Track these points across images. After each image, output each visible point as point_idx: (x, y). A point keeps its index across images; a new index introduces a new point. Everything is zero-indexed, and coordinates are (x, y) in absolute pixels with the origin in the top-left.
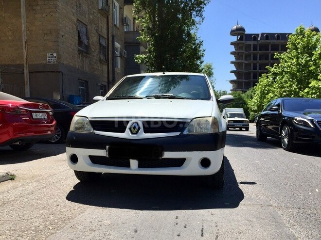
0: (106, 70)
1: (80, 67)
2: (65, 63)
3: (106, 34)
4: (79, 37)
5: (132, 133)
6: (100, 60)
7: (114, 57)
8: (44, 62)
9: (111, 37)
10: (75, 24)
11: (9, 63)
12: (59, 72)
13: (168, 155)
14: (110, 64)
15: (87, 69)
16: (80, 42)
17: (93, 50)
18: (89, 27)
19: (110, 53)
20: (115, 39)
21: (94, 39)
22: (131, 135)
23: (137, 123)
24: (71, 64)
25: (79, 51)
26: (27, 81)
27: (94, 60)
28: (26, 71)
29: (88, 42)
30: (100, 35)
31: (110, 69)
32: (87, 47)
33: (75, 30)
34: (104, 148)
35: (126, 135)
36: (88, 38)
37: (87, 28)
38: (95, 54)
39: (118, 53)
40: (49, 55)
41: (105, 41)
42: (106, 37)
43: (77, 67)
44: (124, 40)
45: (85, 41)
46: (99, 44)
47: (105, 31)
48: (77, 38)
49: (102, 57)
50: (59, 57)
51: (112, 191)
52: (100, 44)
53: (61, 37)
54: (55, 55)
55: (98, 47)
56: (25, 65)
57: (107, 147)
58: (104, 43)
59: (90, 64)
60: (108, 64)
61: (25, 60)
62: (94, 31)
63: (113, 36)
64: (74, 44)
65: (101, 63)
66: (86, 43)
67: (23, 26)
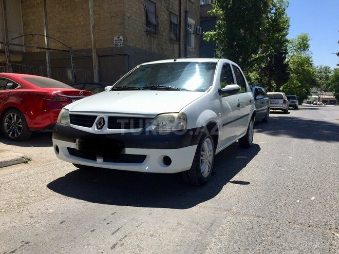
0: (178, 50)
1: (147, 49)
2: (132, 45)
3: (178, 10)
4: (147, 17)
5: (98, 128)
6: (171, 39)
7: (187, 34)
8: (111, 46)
9: (184, 13)
10: (142, 3)
11: (82, 48)
12: (125, 55)
13: (129, 151)
14: (181, 43)
15: (156, 50)
16: (148, 23)
17: (163, 29)
18: (158, 5)
19: (182, 30)
20: (189, 14)
21: (164, 17)
22: (96, 129)
23: (103, 118)
24: (138, 46)
25: (147, 31)
26: (95, 66)
27: (164, 40)
28: (94, 55)
29: (157, 21)
30: (170, 13)
31: (181, 48)
32: (156, 26)
33: (143, 10)
34: (75, 141)
35: (93, 130)
36: (156, 17)
37: (155, 7)
38: (164, 34)
39: (191, 30)
40: (116, 38)
41: (176, 19)
42: (177, 13)
43: (145, 48)
44: (199, 15)
45: (153, 21)
46: (169, 23)
47: (176, 8)
48: (144, 18)
49: (173, 36)
50: (125, 40)
51: (94, 181)
52: (171, 23)
53: (127, 18)
54: (121, 38)
55: (168, 26)
56: (93, 50)
57: (77, 140)
58: (175, 21)
59: (159, 45)
60: (180, 43)
61: (93, 45)
62: (165, 9)
63: (186, 12)
64: (141, 25)
65: (171, 42)
66: (154, 23)
67: (91, 11)
